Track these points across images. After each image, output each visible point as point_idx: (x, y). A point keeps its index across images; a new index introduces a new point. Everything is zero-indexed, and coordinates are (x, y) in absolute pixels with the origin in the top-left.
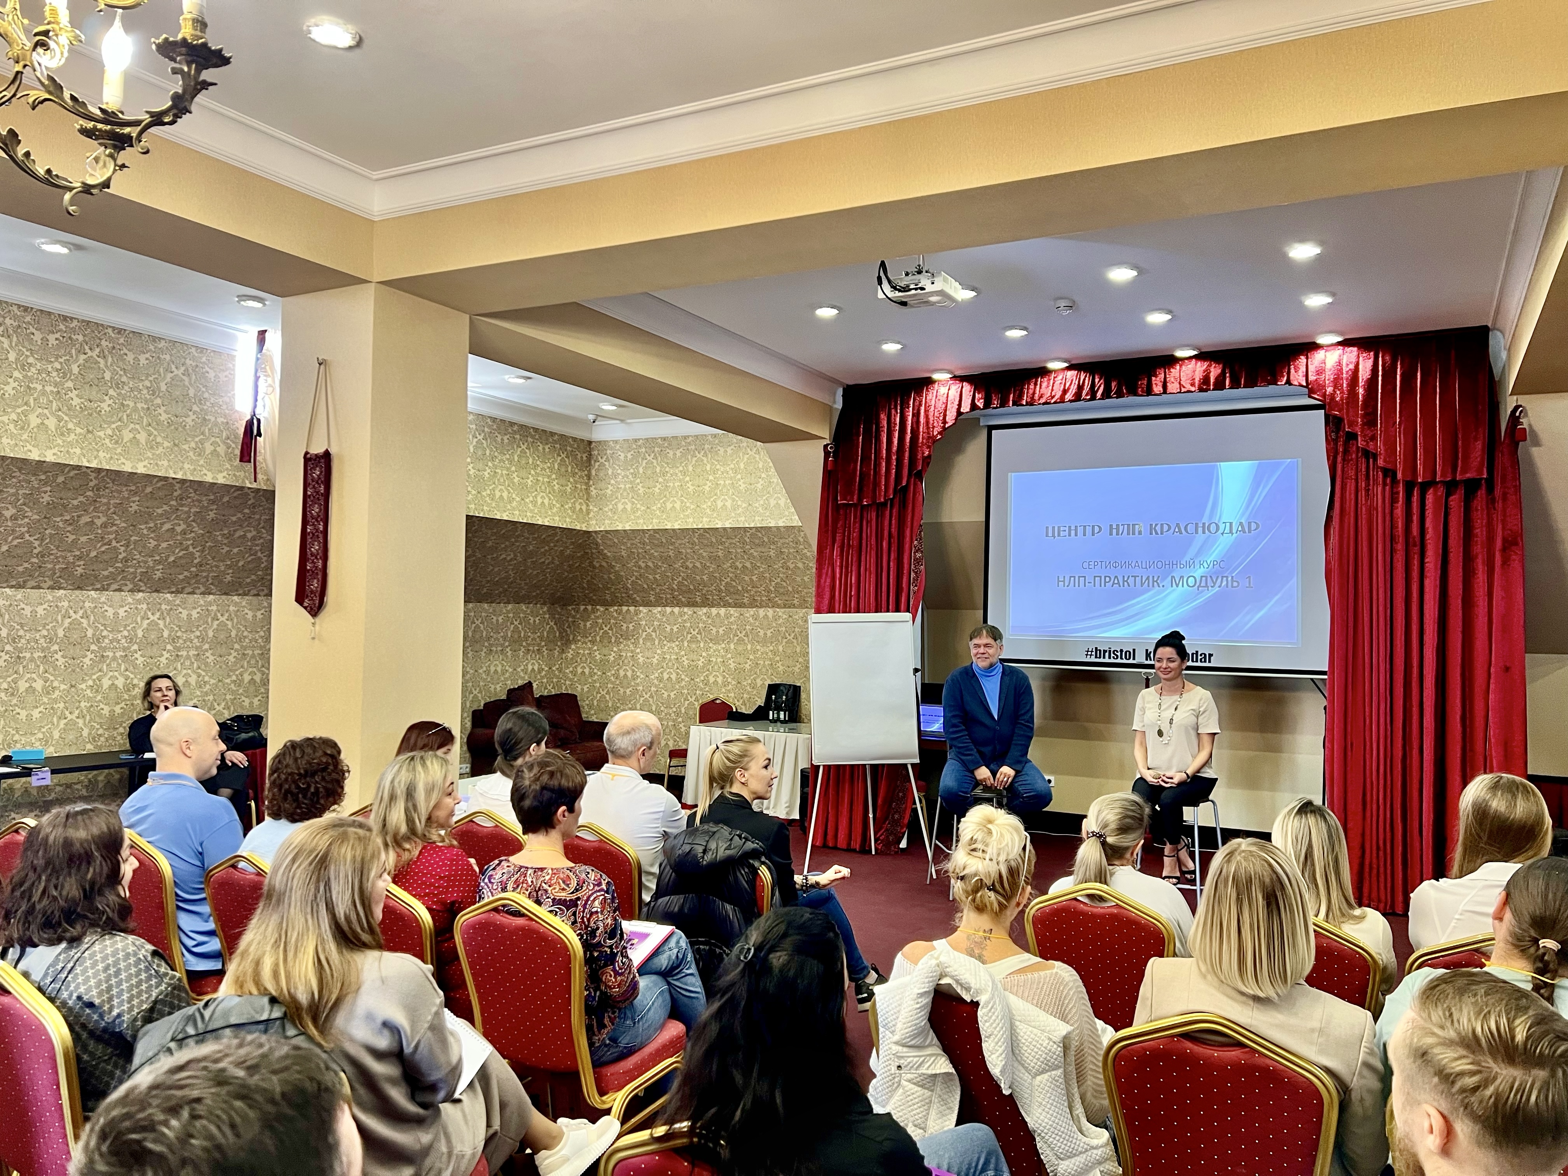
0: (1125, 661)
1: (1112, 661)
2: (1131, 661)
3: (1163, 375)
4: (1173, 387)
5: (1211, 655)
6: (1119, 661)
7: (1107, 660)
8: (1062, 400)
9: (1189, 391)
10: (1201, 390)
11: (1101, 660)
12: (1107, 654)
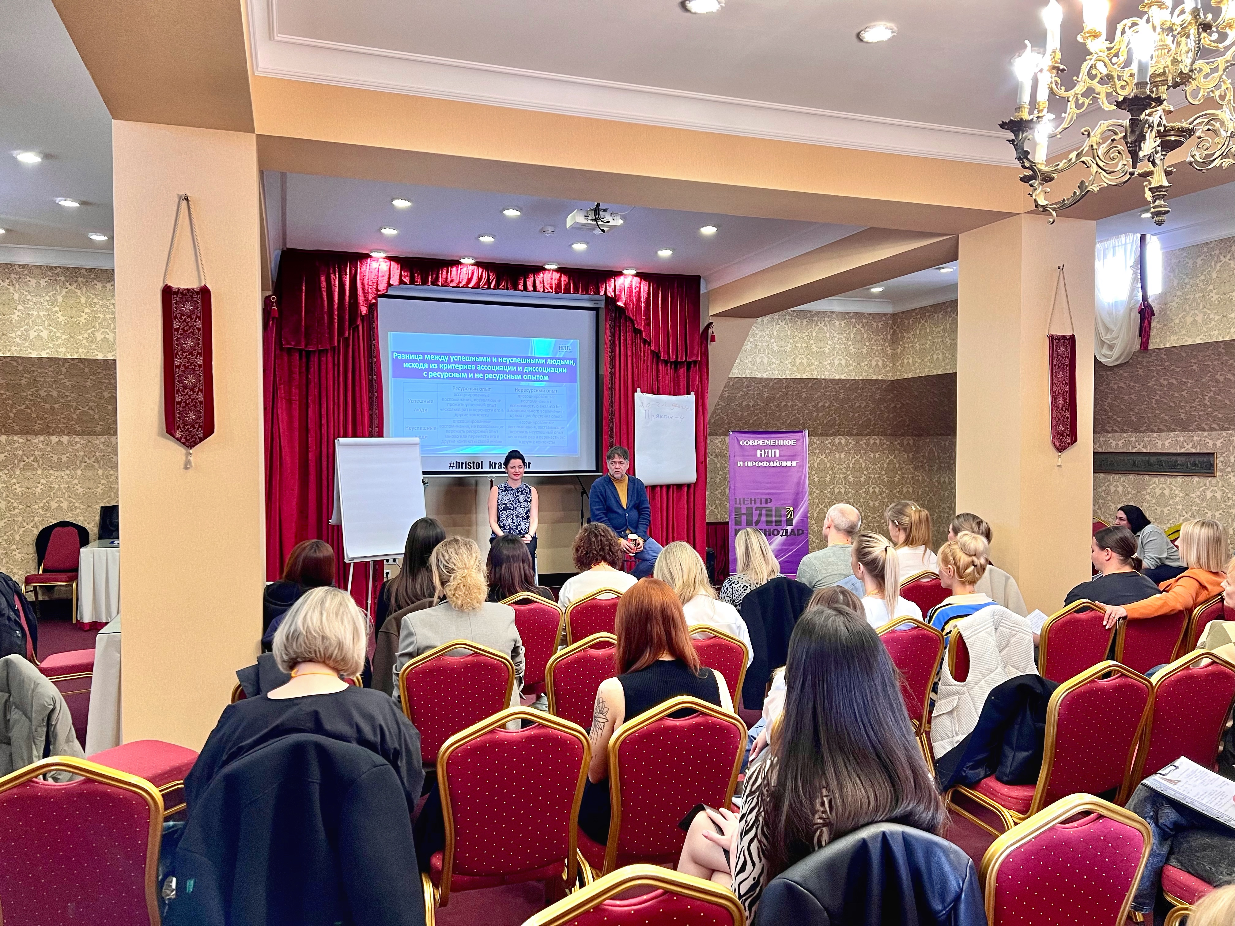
0: (476, 470)
1: (467, 470)
2: (480, 470)
3: (533, 279)
4: (539, 287)
5: (529, 464)
6: (472, 470)
7: (464, 470)
8: (466, 286)
9: (549, 292)
10: (556, 292)
11: (460, 470)
12: (464, 465)
